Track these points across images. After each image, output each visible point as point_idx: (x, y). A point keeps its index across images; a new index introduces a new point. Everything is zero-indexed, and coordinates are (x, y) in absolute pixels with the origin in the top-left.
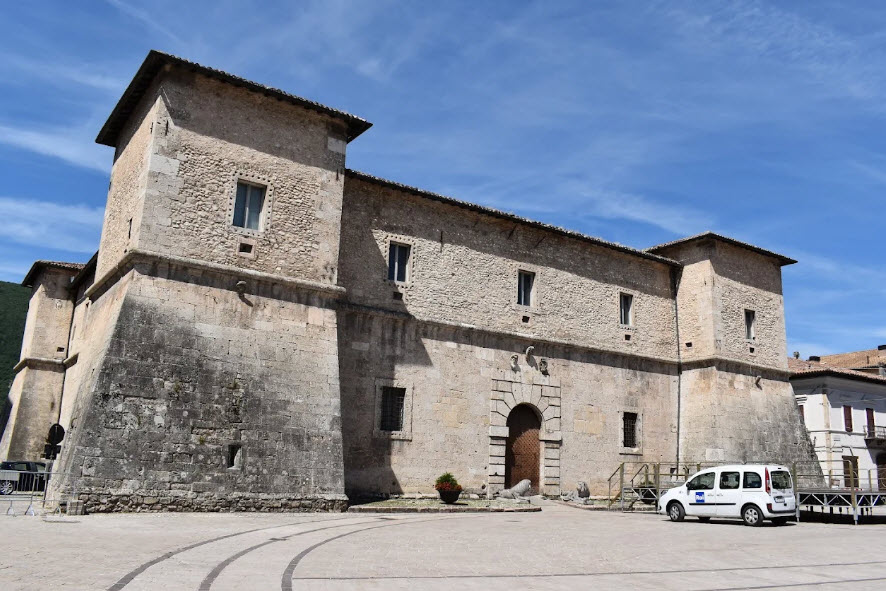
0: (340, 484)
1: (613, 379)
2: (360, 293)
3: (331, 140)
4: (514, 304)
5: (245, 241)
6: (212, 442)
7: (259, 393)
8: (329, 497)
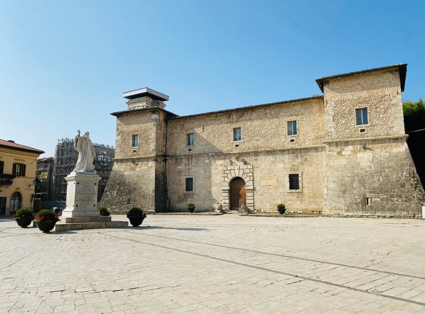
0: (154, 207)
1: (283, 161)
2: (179, 152)
3: (152, 115)
4: (232, 141)
5: (134, 150)
6: (125, 199)
7: (135, 186)
8: (151, 210)
